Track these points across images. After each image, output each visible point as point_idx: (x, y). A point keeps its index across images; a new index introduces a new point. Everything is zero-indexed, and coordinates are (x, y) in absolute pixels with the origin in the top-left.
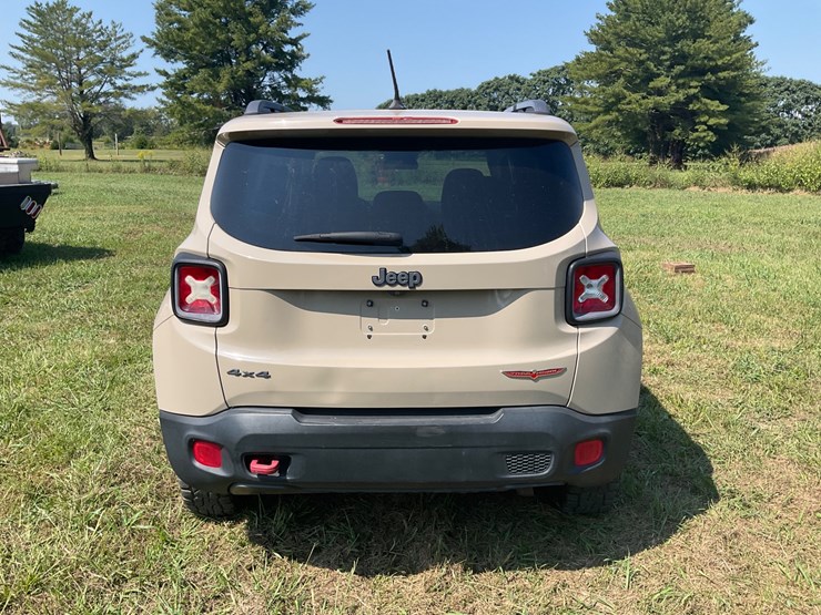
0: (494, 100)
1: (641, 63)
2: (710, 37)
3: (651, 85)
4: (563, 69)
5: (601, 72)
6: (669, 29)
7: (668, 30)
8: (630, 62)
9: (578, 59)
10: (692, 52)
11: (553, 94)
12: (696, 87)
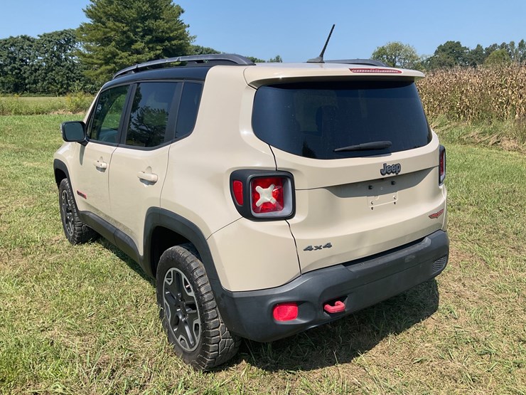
0: (12, 53)
1: (124, 33)
2: (164, 19)
3: (133, 47)
4: (62, 33)
5: (99, 37)
6: (139, 11)
7: (138, 13)
8: (117, 32)
9: (81, 28)
10: (155, 28)
11: (57, 50)
12: (160, 50)
